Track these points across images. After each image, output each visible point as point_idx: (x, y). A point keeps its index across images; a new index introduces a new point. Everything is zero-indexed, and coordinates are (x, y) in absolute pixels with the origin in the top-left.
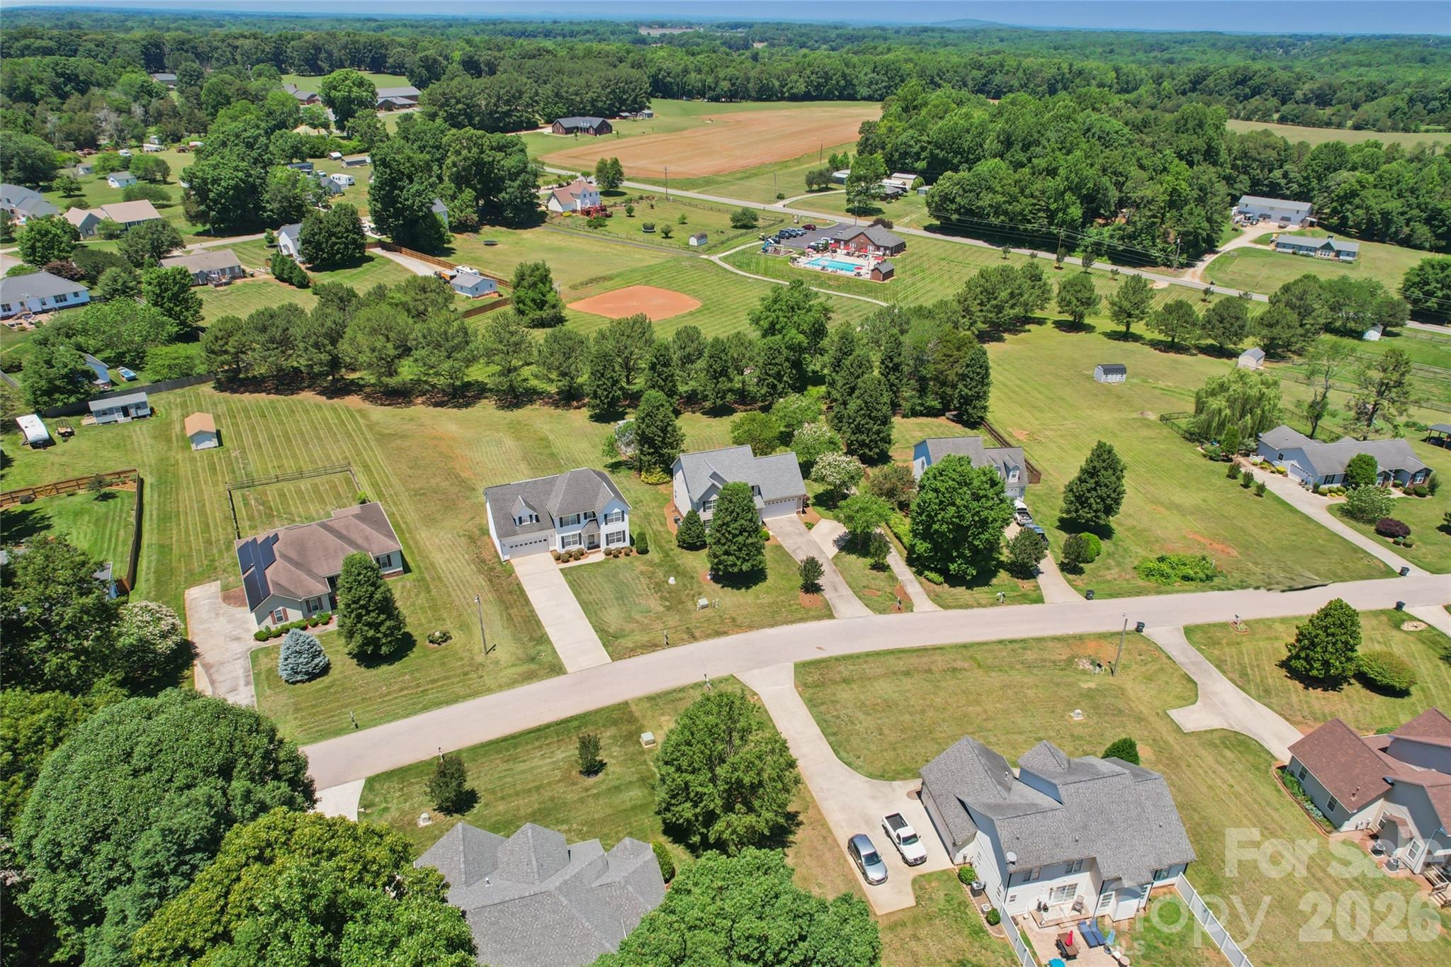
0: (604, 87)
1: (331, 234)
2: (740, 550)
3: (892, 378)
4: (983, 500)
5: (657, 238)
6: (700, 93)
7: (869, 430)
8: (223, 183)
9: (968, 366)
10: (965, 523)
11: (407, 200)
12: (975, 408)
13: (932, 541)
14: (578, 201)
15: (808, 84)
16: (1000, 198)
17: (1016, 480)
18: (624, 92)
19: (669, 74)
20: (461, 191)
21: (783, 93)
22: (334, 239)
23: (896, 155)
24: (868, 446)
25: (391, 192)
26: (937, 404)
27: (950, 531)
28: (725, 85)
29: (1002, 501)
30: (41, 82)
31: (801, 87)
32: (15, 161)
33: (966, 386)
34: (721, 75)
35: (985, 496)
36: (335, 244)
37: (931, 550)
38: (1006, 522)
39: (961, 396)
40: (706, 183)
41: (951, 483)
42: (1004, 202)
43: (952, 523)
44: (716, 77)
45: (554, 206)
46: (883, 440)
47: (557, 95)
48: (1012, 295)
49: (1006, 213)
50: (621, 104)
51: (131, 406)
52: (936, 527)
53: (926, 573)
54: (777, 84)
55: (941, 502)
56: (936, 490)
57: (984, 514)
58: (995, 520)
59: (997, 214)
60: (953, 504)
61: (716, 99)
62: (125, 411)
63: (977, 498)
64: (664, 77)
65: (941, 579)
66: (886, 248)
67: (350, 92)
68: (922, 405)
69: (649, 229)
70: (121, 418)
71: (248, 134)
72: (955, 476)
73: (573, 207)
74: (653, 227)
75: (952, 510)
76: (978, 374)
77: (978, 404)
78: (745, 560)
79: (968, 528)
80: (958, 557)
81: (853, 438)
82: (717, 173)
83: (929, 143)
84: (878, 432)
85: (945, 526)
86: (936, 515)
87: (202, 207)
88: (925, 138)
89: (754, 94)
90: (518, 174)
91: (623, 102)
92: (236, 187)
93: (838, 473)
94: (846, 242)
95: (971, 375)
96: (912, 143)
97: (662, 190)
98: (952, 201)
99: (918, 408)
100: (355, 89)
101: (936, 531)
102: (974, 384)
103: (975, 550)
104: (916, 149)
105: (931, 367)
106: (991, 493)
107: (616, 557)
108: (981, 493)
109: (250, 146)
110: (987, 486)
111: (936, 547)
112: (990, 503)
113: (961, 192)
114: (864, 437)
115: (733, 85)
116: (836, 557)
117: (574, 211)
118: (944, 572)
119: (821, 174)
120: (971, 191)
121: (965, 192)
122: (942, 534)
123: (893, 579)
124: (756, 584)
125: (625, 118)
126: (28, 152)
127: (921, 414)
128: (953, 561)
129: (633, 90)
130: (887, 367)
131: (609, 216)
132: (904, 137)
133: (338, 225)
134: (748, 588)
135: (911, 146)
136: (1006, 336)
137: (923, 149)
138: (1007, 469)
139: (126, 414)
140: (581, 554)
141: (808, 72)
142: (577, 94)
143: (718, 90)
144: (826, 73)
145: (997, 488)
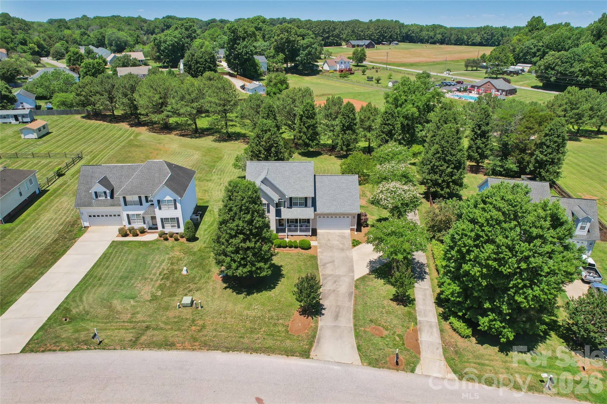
0: (376, 30)
1: (197, 62)
2: (237, 252)
3: (479, 142)
4: (538, 242)
5: (374, 82)
6: (427, 42)
7: (443, 171)
8: (167, 43)
9: (546, 135)
10: (506, 270)
11: (240, 49)
12: (547, 171)
13: (462, 284)
14: (338, 65)
15: (482, 38)
16: (588, 65)
17: (584, 233)
18: (386, 33)
19: (413, 32)
20: (278, 55)
21: (468, 42)
22: (199, 65)
23: (521, 55)
24: (439, 185)
25: (233, 45)
26: (514, 167)
27: (483, 276)
28: (439, 37)
29: (567, 248)
30: (158, 28)
31: (478, 39)
32: (114, 42)
33: (542, 153)
34: (438, 32)
35: (541, 237)
36: (199, 67)
37: (459, 295)
38: (569, 276)
39: (537, 161)
40: (411, 65)
41: (495, 213)
42: (590, 67)
43: (488, 266)
44: (435, 32)
45: (326, 67)
46: (455, 182)
47: (353, 31)
48: (591, 109)
49: (590, 74)
50: (384, 38)
51: (20, 115)
52: (466, 267)
53: (452, 319)
54: (466, 37)
55: (478, 237)
56: (473, 221)
57: (536, 261)
58: (552, 273)
59: (584, 75)
60: (493, 242)
61: (434, 43)
62: (16, 117)
63: (530, 239)
64: (411, 34)
65: (469, 331)
66: (503, 91)
67: (258, 24)
68: (502, 167)
69: (370, 79)
70: (13, 121)
71: (188, 24)
72: (502, 205)
73: (335, 68)
74: (372, 78)
75: (490, 248)
76: (555, 142)
77: (551, 168)
78: (240, 265)
79: (509, 277)
80: (492, 310)
81: (428, 177)
82: (419, 63)
83: (543, 46)
84: (451, 175)
85: (477, 269)
86: (469, 252)
87: (158, 54)
88: (541, 44)
89: (453, 42)
90: (307, 47)
91: (384, 37)
92: (173, 45)
93: (393, 198)
94: (479, 87)
95: (548, 143)
96: (532, 46)
97: (385, 66)
98: (553, 69)
99: (498, 169)
100: (261, 23)
101: (467, 273)
102: (550, 150)
103: (517, 308)
104: (534, 50)
105: (514, 136)
106: (550, 234)
107: (166, 239)
108: (535, 231)
109: (187, 29)
110: (547, 224)
111: (466, 292)
112: (548, 248)
113: (560, 63)
114: (437, 177)
115: (443, 36)
116: (363, 279)
117: (336, 70)
118: (472, 324)
119: (474, 61)
120: (566, 62)
121: (562, 63)
122: (474, 279)
123: (412, 318)
124: (259, 291)
125: (384, 44)
126: (119, 39)
127: (500, 174)
128: (484, 313)
129: (390, 32)
130: (476, 133)
131: (351, 74)
132: (527, 43)
133: (202, 58)
134: (249, 293)
135: (531, 49)
136: (581, 139)
137: (539, 50)
138: (576, 221)
139: (17, 120)
140: (143, 232)
141: (483, 33)
142: (362, 32)
143: (435, 39)
144: (492, 34)
145: (561, 231)
